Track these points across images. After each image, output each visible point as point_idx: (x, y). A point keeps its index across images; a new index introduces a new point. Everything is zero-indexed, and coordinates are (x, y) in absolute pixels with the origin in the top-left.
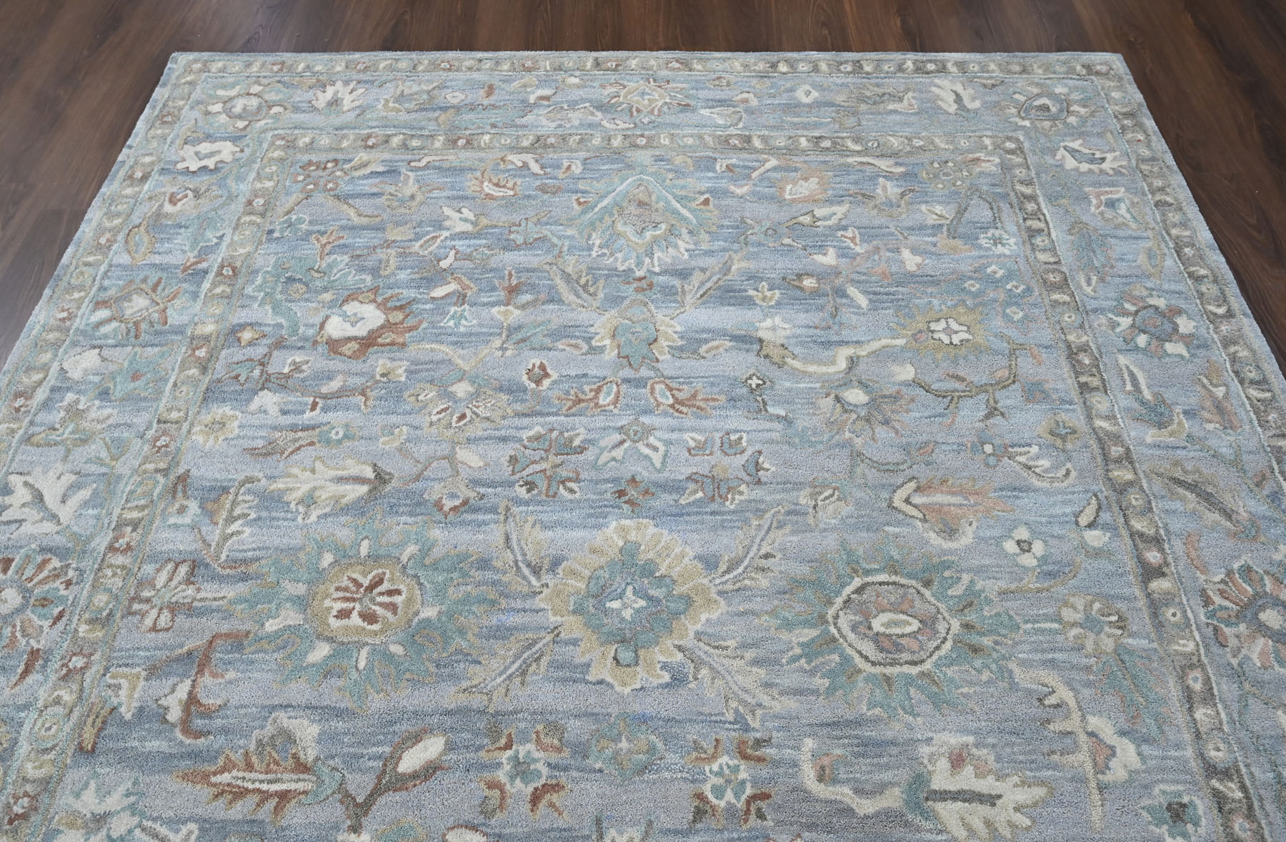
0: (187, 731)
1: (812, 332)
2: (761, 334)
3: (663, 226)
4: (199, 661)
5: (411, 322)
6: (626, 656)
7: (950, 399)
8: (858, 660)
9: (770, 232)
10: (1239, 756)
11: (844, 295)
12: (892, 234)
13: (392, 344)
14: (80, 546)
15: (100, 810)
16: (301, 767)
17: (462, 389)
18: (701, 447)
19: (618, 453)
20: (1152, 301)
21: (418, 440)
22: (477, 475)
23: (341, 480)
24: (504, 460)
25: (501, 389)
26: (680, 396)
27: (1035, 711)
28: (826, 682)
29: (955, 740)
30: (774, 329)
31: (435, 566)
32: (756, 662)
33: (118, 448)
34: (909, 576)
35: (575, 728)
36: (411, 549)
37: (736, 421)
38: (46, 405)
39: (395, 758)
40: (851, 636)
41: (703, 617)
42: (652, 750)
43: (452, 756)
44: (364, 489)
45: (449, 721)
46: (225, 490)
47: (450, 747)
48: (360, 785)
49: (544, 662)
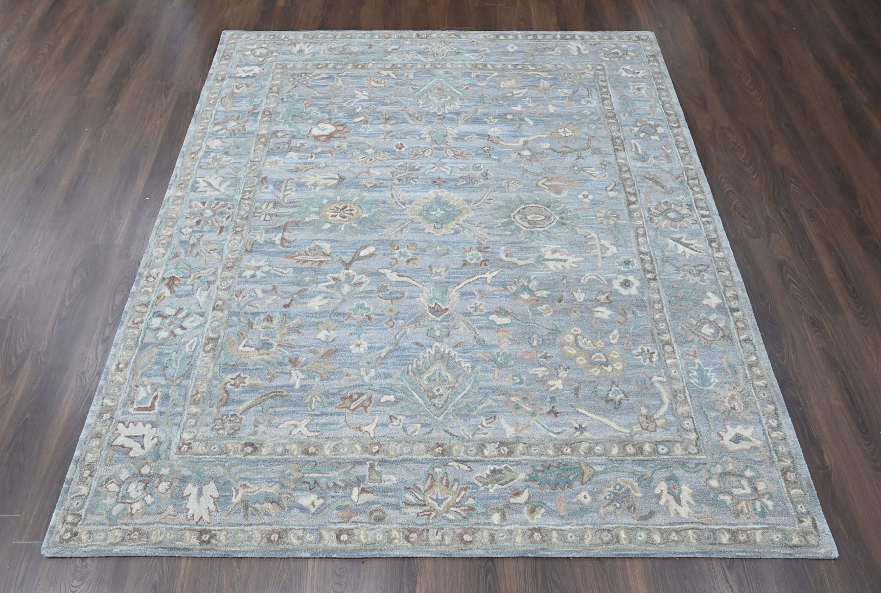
0: (283, 246)
1: (510, 133)
2: (489, 133)
3: (449, 97)
4: (283, 229)
5: (346, 130)
6: (438, 226)
7: (564, 154)
8: (522, 227)
9: (494, 99)
10: (651, 249)
11: (523, 120)
12: (545, 100)
13: (340, 137)
14: (230, 198)
15: (258, 265)
16: (326, 255)
17: (370, 151)
18: (465, 168)
19: (433, 171)
20: (649, 122)
21: (355, 167)
22: (379, 177)
23: (326, 179)
24: (389, 173)
25: (385, 151)
26: (457, 153)
27: (583, 239)
29: (554, 247)
30: (494, 132)
31: (366, 203)
32: (485, 228)
33: (237, 169)
34: (542, 205)
35: (420, 245)
36: (356, 198)
37: (479, 160)
39: (358, 252)
40: (519, 221)
42: (448, 250)
43: (378, 252)
44: (336, 181)
45: (376, 243)
46: (282, 182)
47: (377, 249)
48: (347, 259)
49: (409, 228)
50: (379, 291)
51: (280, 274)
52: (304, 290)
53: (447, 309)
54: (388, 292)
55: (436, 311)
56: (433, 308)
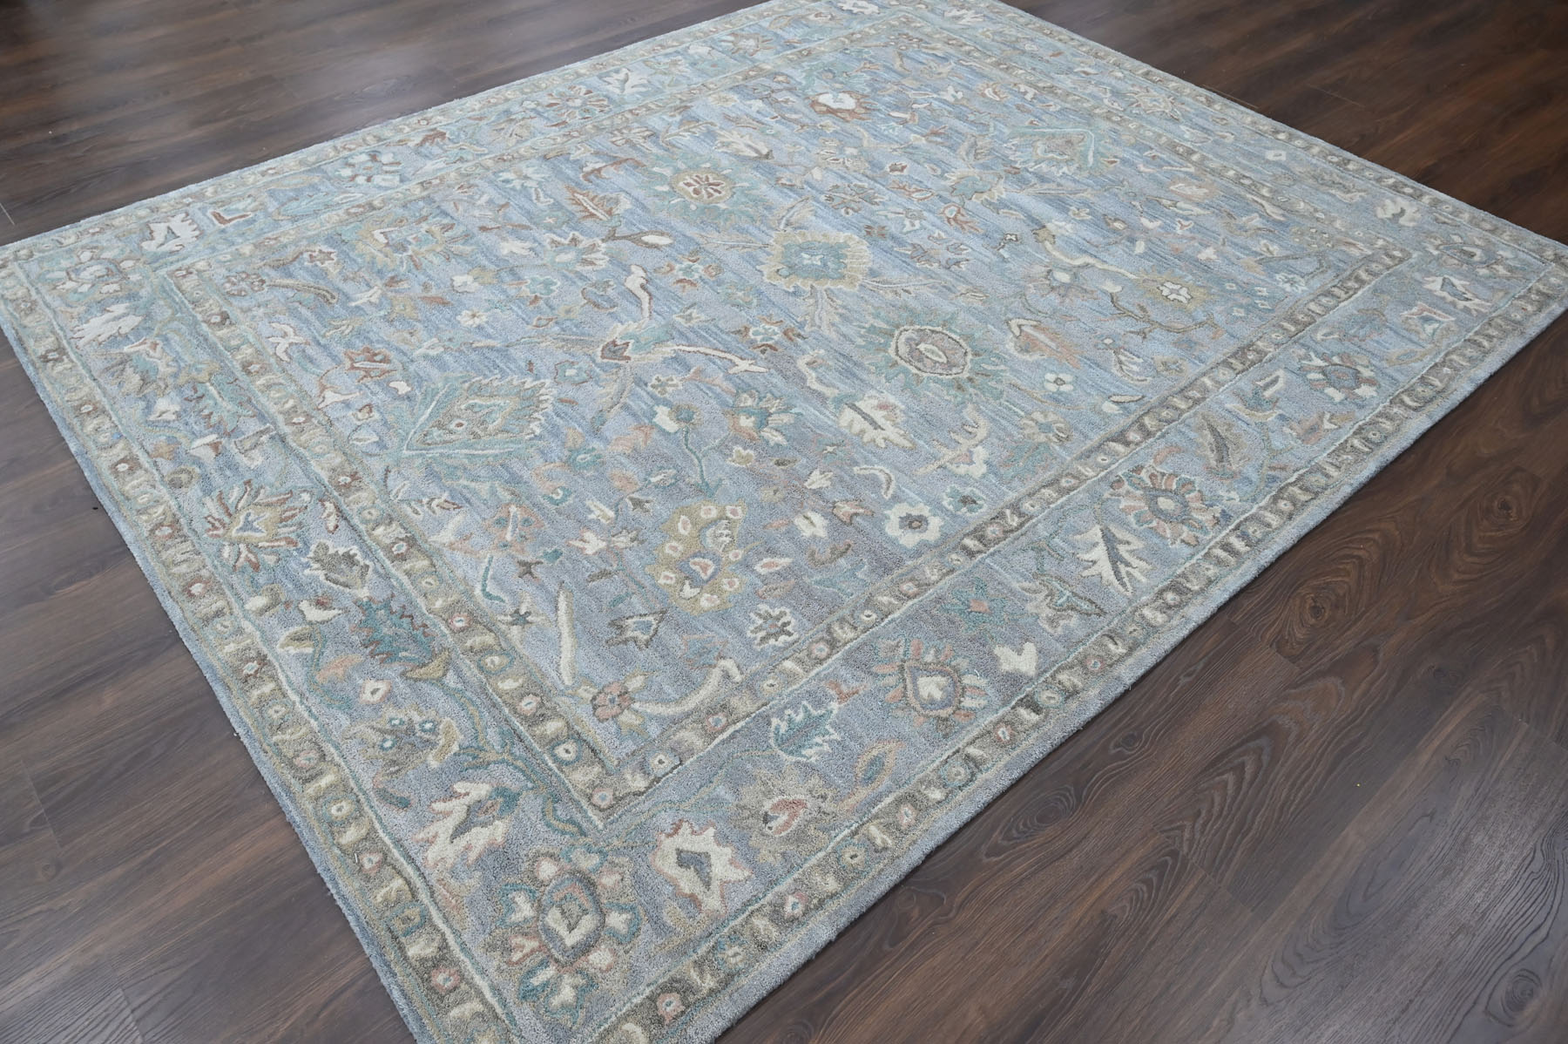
0: (584, 177)
1: (1082, 242)
2: (1049, 225)
4: (617, 162)
5: (865, 116)
6: (785, 272)
7: (1122, 313)
8: (892, 350)
11: (1132, 242)
12: (1216, 239)
13: (843, 118)
14: (623, 102)
15: (530, 175)
16: (609, 213)
17: (851, 151)
18: (939, 239)
19: (892, 216)
20: (1361, 369)
21: (803, 155)
22: (811, 181)
23: (749, 146)
24: (832, 184)
25: (871, 162)
26: (959, 217)
28: (864, 343)
29: (893, 401)
30: (1060, 227)
31: (747, 195)
32: (841, 315)
33: (676, 83)
34: (972, 347)
35: (727, 275)
37: (975, 243)
38: (666, 55)
39: (646, 234)
40: (902, 340)
41: (840, 287)
42: (750, 303)
43: (667, 249)
44: (755, 155)
45: (681, 239)
46: (698, 121)
47: (671, 245)
48: (623, 230)
49: (746, 250)
50: (593, 286)
51: (534, 198)
52: (525, 227)
53: (627, 359)
54: (601, 294)
55: (613, 350)
56: (616, 346)
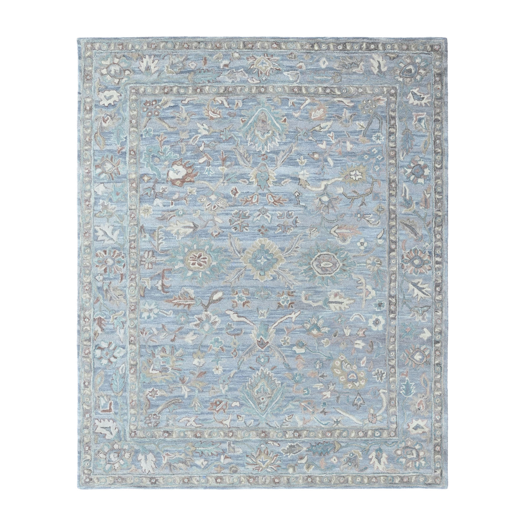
0: (164, 292)
1: (315, 175)
2: (300, 177)
3: (271, 132)
4: (162, 276)
5: (194, 173)
6: (262, 273)
7: (352, 199)
8: (317, 274)
9: (305, 134)
10: (397, 293)
11: (326, 161)
12: (345, 135)
14: (122, 247)
15: (150, 308)
16: (192, 299)
17: (213, 198)
18: (281, 216)
19: (259, 218)
20: (420, 163)
21: (203, 215)
22: (221, 225)
23: (185, 227)
24: (228, 221)
26: (276, 199)
27: (355, 284)
28: (309, 279)
29: (336, 291)
30: (304, 175)
32: (293, 274)
33: (121, 218)
34: (332, 252)
35: (251, 290)
36: (207, 247)
37: (291, 207)
38: (96, 204)
39: (212, 296)
40: (316, 268)
41: (281, 264)
42: (268, 294)
43: (225, 296)
45: (223, 289)
46: (155, 230)
47: (224, 294)
48: (206, 302)
49: (243, 275)
50: (227, 329)
51: (165, 315)
52: (181, 328)
53: (268, 342)
54: (233, 329)
55: (262, 344)
56: (260, 342)
